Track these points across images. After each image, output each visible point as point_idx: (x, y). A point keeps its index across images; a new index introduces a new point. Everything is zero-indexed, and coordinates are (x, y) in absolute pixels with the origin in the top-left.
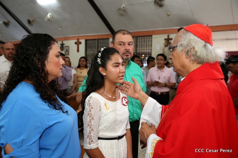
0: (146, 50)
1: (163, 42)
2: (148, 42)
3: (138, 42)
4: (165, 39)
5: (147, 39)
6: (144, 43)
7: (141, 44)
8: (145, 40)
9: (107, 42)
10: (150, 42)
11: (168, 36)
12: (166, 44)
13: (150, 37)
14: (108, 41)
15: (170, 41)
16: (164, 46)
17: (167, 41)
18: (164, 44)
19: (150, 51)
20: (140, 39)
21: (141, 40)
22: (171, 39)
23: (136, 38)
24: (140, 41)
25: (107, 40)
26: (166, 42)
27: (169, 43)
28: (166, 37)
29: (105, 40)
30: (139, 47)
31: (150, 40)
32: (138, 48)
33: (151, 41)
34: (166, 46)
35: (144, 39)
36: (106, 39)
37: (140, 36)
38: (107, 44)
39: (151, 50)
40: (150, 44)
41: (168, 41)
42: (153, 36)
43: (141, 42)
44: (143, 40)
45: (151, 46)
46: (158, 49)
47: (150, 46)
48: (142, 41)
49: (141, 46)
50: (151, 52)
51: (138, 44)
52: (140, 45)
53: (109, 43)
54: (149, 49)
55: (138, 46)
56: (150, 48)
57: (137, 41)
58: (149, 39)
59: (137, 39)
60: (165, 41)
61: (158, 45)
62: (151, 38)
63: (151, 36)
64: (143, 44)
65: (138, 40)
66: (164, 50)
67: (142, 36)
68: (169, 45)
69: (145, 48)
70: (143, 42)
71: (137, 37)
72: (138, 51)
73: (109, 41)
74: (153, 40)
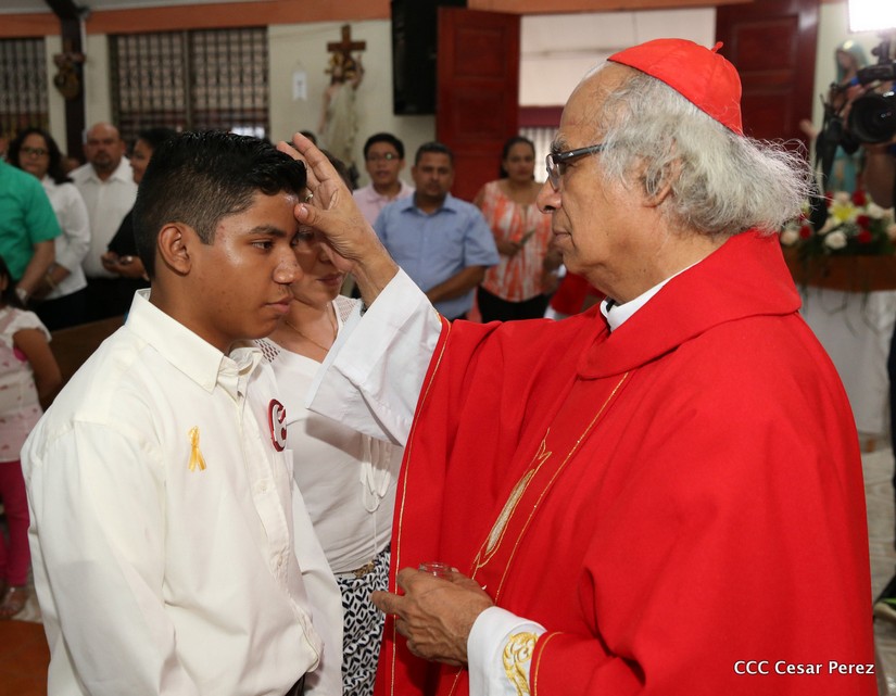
0: (242, 97)
1: (324, 59)
2: (246, 59)
3: (199, 61)
4: (332, 47)
5: (240, 43)
6: (229, 63)
7: (211, 70)
8: (235, 48)
9: (30, 56)
10: (259, 59)
11: (346, 31)
12: (338, 71)
13: (258, 36)
14: (35, 51)
15: (355, 55)
16: (328, 79)
17: (341, 58)
18: (327, 72)
19: (259, 103)
20: (205, 44)
21: (211, 49)
22: (361, 46)
23: (185, 36)
24: (205, 56)
25: (29, 45)
26: (335, 60)
27: (349, 64)
28: (337, 37)
29: (19, 45)
30: (206, 85)
31: (258, 47)
32: (200, 91)
33: (265, 54)
34: (337, 80)
35: (228, 43)
36: (24, 39)
37: (204, 31)
38: (30, 66)
39: (266, 98)
40: (258, 69)
41: (347, 58)
42: (274, 31)
43: (211, 60)
44: (223, 49)
45: (266, 79)
46: (300, 92)
47: (259, 79)
48: (217, 55)
49: (213, 81)
50: (266, 110)
51: (201, 71)
52: (206, 77)
53: (44, 61)
54: (253, 96)
55: (200, 80)
56: (260, 90)
57: (192, 56)
58: (252, 42)
59: (191, 45)
60: (330, 56)
61: (300, 76)
62: (265, 42)
63: (263, 29)
64: (224, 70)
65: (199, 50)
66: (328, 98)
67: (216, 30)
68: (351, 74)
69: (235, 90)
70: (223, 60)
71: (192, 32)
72: (201, 104)
73: (44, 50)
74: (275, 49)
